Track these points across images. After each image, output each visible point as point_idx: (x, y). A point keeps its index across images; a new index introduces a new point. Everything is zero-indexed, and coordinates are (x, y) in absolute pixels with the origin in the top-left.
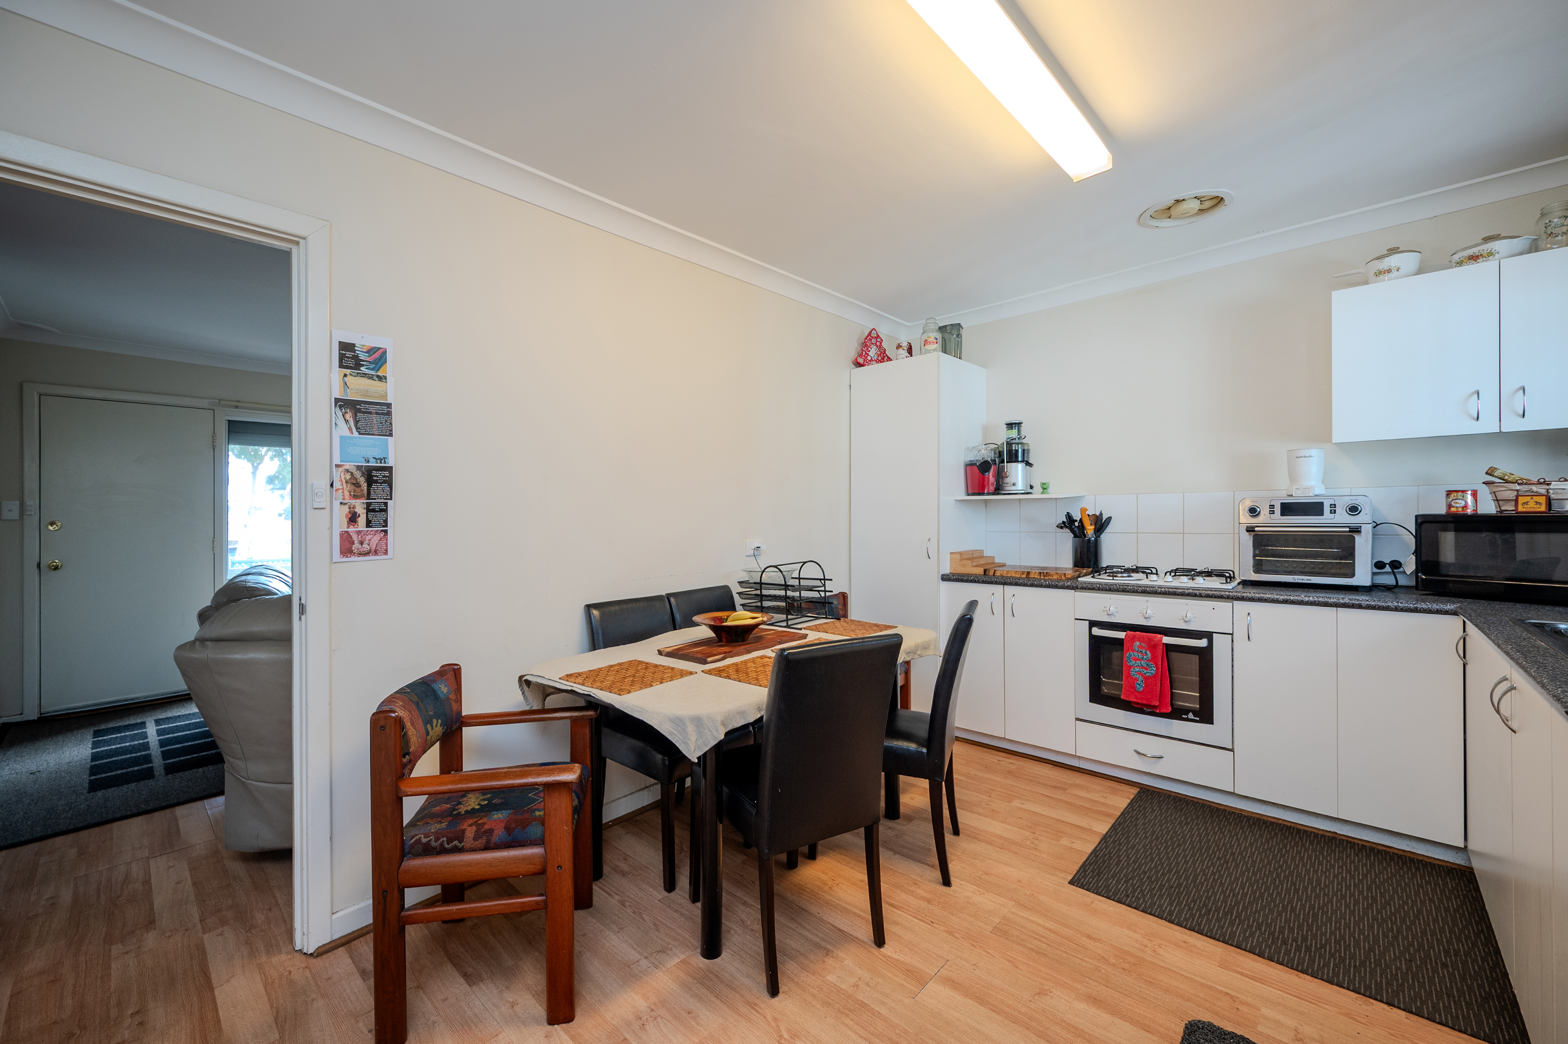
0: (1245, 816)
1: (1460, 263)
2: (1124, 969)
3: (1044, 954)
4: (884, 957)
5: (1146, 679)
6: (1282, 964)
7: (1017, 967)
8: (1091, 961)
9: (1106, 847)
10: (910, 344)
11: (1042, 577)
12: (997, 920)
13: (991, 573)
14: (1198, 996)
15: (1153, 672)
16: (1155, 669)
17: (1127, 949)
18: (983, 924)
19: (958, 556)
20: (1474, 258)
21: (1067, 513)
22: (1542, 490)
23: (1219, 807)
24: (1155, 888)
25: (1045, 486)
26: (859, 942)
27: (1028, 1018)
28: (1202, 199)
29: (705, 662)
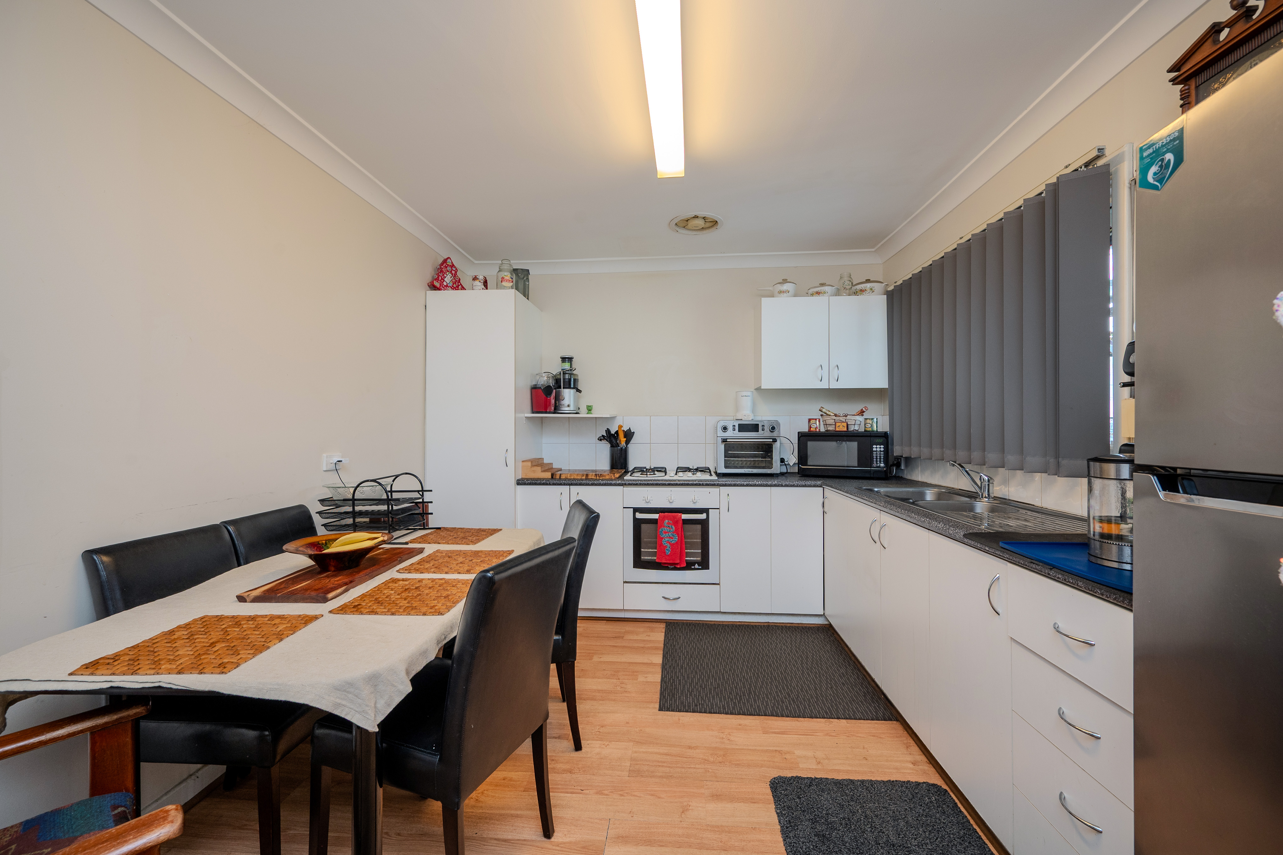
0: (726, 625)
1: (812, 295)
2: (720, 762)
3: (671, 776)
4: (558, 846)
5: (672, 545)
6: (788, 717)
7: (659, 798)
8: (699, 766)
9: (668, 673)
10: (485, 278)
11: (598, 478)
12: (628, 764)
13: (558, 477)
14: (765, 761)
15: (676, 540)
16: (677, 538)
17: (715, 746)
18: (620, 772)
19: (529, 464)
20: (818, 293)
21: (607, 429)
22: (843, 419)
23: (711, 623)
24: (707, 692)
25: (590, 408)
26: (529, 843)
27: (686, 837)
28: (706, 220)
29: (325, 600)
